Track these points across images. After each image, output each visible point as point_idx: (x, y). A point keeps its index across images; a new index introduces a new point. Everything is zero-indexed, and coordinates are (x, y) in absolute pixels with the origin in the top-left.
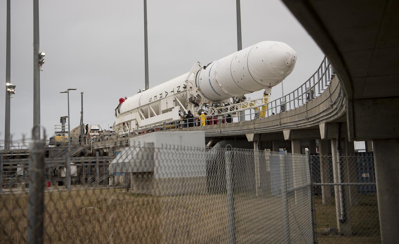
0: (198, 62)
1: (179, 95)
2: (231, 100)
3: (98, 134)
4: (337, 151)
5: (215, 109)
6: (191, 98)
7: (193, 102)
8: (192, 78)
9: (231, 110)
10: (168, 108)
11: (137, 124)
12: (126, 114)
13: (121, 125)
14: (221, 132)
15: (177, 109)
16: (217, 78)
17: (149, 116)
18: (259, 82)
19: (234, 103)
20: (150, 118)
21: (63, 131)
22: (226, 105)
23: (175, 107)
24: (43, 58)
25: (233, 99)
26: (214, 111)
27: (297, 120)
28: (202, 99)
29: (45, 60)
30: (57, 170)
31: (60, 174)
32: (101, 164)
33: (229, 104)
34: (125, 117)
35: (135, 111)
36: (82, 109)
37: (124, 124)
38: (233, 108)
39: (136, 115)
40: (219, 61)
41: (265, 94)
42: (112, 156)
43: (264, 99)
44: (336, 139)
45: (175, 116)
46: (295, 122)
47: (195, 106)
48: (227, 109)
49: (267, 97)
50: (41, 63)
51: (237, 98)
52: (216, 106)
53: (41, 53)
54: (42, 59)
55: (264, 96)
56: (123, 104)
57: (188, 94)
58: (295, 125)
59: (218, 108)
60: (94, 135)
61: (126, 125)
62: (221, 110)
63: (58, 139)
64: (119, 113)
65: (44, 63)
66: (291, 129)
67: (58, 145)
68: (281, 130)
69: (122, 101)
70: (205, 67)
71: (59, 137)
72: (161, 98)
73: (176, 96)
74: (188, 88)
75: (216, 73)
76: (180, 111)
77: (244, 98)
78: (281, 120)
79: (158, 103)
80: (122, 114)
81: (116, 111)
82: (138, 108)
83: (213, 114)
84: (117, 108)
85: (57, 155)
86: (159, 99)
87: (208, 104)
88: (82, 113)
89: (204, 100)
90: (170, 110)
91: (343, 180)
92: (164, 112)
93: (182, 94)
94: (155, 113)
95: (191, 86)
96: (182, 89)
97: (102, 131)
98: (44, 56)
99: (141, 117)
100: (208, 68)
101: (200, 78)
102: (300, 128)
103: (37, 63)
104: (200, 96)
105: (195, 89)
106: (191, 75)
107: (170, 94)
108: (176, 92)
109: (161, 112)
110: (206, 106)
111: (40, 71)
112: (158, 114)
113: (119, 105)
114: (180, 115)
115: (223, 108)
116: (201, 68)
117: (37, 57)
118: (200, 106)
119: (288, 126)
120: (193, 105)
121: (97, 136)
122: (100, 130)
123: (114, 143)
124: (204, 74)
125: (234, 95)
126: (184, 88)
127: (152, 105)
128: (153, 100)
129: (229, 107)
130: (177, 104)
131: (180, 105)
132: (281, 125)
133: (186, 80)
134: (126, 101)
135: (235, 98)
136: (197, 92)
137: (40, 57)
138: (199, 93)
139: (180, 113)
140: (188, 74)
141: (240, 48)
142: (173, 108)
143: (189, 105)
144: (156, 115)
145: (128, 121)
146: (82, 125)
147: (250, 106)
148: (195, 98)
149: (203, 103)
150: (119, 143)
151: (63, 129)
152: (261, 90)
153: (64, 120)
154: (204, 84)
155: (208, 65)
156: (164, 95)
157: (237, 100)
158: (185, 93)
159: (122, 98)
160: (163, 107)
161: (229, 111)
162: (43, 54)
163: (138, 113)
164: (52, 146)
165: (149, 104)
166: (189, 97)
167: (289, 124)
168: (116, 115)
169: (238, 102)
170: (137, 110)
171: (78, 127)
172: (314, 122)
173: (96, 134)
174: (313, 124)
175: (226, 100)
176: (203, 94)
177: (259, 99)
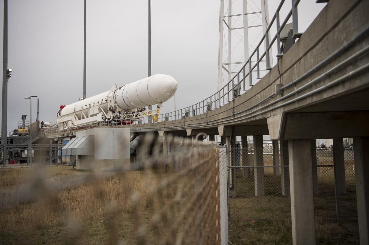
0: (116, 85)
1: (102, 105)
2: (136, 110)
3: (49, 128)
4: (230, 144)
5: (126, 115)
6: (110, 107)
7: (111, 110)
8: (111, 95)
9: (136, 116)
10: (95, 113)
11: (73, 123)
12: (65, 116)
13: (61, 124)
14: (140, 129)
15: (100, 114)
16: (128, 96)
17: (81, 118)
18: (154, 99)
19: (138, 112)
20: (82, 120)
21: (24, 125)
22: (133, 113)
23: (99, 113)
24: (11, 73)
25: (138, 109)
26: (125, 117)
27: (197, 123)
28: (118, 108)
29: (12, 74)
30: (19, 153)
31: (21, 156)
32: (53, 149)
33: (135, 113)
34: (64, 118)
35: (71, 115)
36: (38, 110)
37: (63, 123)
38: (138, 115)
39: (72, 117)
40: (129, 85)
41: (158, 107)
42: (61, 143)
43: (157, 110)
44: (230, 136)
45: (99, 118)
46: (196, 124)
47: (113, 113)
48: (133, 115)
49: (159, 109)
50: (9, 77)
51: (140, 109)
52: (127, 113)
53: (9, 70)
54: (9, 74)
55: (157, 108)
56: (63, 109)
57: (108, 105)
58: (196, 126)
59: (127, 115)
60: (47, 129)
61: (65, 123)
62: (130, 116)
63: (20, 131)
64: (60, 116)
65: (11, 76)
66: (192, 128)
67: (20, 135)
68: (185, 129)
69: (62, 107)
70: (120, 88)
71: (21, 129)
72: (90, 107)
73: (100, 106)
74: (108, 101)
75: (127, 92)
76: (102, 116)
77: (145, 109)
78: (185, 122)
79: (88, 110)
80: (62, 116)
81: (58, 114)
82: (74, 113)
83: (124, 118)
84: (59, 112)
85: (19, 142)
86: (88, 107)
87: (121, 112)
88: (38, 113)
89: (118, 109)
90: (96, 115)
91: (232, 165)
92: (92, 116)
93: (104, 105)
94: (85, 116)
95: (111, 100)
96: (104, 102)
97: (52, 126)
98: (11, 72)
99: (76, 118)
100: (122, 89)
101: (116, 95)
102: (200, 128)
103: (5, 76)
104: (116, 107)
105: (113, 102)
106: (111, 93)
107: (96, 104)
108: (100, 103)
109: (90, 116)
110: (120, 113)
111: (8, 82)
112: (87, 117)
113: (60, 110)
114: (102, 118)
115: (131, 114)
116: (118, 89)
117: (6, 72)
118: (116, 113)
119: (190, 127)
120: (111, 112)
121: (48, 129)
122: (51, 125)
123: (62, 135)
124: (119, 92)
125: (138, 107)
126: (105, 101)
127: (84, 111)
128: (84, 108)
129: (135, 114)
130: (101, 111)
131: (103, 112)
132: (185, 126)
133: (107, 96)
134: (65, 107)
135: (139, 109)
136: (114, 104)
137: (8, 72)
138: (115, 104)
139: (102, 117)
140: (108, 92)
141: (150, 75)
142: (98, 113)
143: (109, 112)
144: (86, 118)
145: (66, 121)
146: (38, 122)
147: (148, 114)
148: (113, 107)
149: (118, 111)
150: (66, 134)
151: (23, 124)
152: (155, 104)
153: (24, 118)
154: (119, 99)
155: (122, 87)
156: (92, 105)
157: (140, 110)
158: (106, 104)
159: (62, 106)
160: (91, 113)
161: (135, 117)
162: (10, 70)
163: (73, 116)
164: (15, 136)
165: (81, 110)
166: (109, 107)
167: (191, 126)
168: (58, 117)
169: (140, 111)
170: (73, 114)
171: (35, 123)
172: (213, 125)
173: (48, 128)
174: (212, 126)
175: (133, 110)
176: (118, 106)
177: (154, 110)
